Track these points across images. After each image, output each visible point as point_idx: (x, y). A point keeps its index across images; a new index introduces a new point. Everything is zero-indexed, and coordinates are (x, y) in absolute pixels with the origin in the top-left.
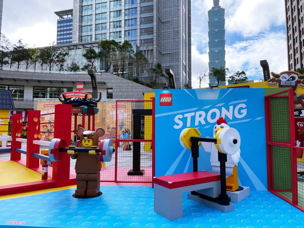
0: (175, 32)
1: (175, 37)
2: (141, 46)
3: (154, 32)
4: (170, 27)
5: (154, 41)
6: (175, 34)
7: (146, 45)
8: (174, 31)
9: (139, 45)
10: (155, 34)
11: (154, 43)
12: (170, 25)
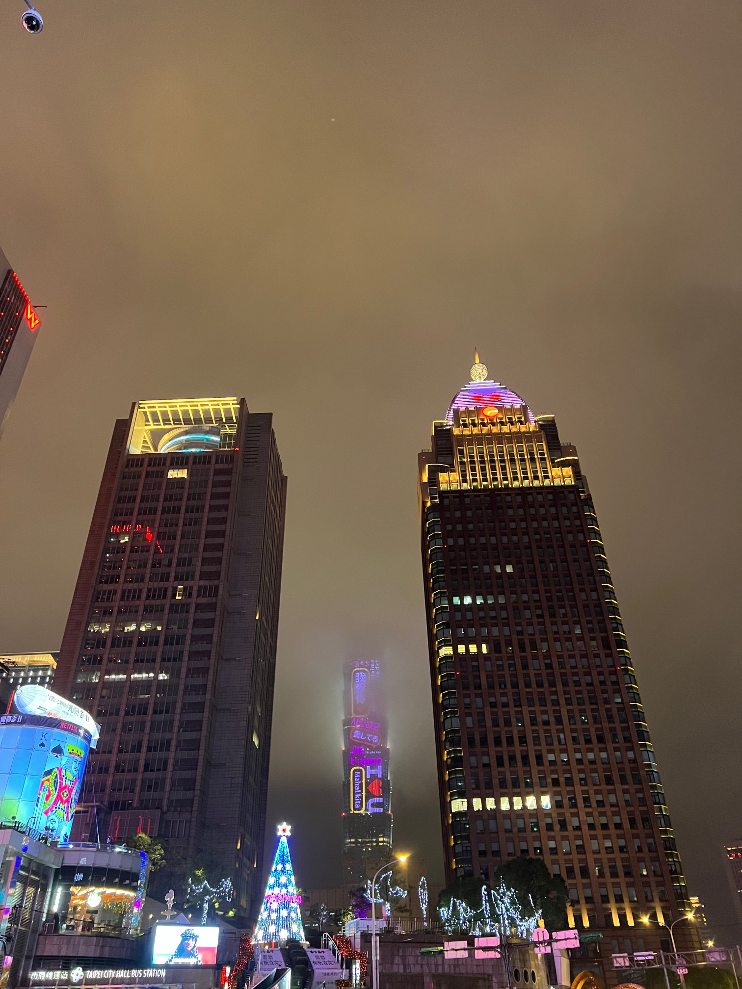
0: (233, 786)
1: (232, 796)
2: (168, 811)
3: (196, 788)
4: (226, 776)
5: (194, 805)
6: (233, 789)
7: (179, 809)
8: (231, 784)
9: (165, 808)
10: (197, 793)
11: (194, 809)
12: (227, 773)
